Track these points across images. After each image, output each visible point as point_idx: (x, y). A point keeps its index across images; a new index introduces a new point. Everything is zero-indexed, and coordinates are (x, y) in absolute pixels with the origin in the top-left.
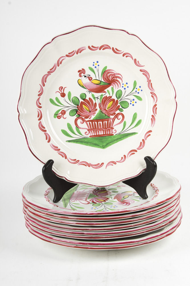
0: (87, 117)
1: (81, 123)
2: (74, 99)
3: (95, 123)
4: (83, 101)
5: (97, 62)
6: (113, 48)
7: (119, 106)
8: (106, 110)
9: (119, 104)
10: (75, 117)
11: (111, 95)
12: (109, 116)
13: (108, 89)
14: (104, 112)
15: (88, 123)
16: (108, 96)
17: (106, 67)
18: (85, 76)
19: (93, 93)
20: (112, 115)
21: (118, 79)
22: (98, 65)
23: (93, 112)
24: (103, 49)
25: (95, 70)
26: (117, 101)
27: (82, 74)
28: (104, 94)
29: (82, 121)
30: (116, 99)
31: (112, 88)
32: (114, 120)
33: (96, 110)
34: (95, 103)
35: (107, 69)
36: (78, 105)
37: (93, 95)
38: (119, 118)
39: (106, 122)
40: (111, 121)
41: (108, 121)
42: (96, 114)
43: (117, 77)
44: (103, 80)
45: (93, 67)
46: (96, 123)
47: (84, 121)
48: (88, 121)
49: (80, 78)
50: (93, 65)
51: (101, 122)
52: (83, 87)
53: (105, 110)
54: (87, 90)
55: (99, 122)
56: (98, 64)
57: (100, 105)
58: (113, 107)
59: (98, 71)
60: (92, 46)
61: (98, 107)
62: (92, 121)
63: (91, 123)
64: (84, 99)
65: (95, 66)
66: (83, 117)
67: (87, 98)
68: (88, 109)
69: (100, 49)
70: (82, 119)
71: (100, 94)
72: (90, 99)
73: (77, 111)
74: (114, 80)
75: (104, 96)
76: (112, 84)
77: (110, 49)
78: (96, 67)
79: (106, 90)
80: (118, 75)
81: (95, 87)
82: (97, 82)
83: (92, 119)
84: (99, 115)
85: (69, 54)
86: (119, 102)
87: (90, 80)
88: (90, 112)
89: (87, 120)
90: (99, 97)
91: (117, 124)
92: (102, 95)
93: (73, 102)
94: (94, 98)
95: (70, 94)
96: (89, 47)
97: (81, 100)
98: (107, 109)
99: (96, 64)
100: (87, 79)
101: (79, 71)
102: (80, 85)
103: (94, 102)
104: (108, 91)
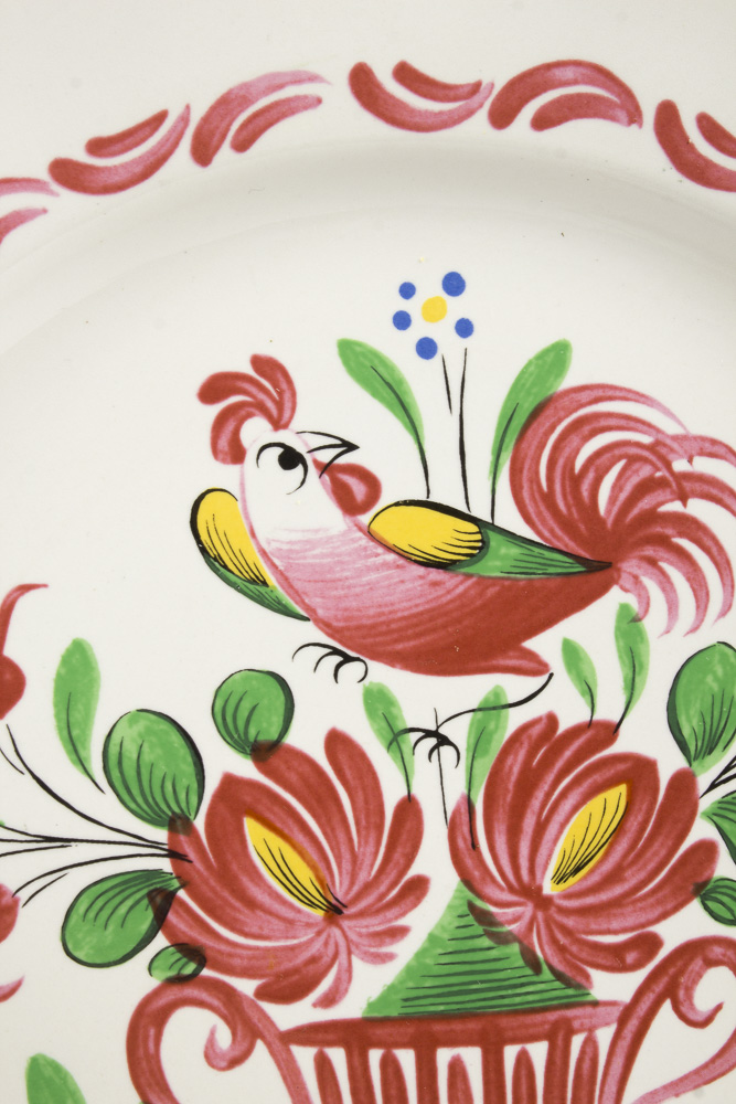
0: (288, 988)
1: (211, 1056)
2: (129, 737)
3: (391, 1068)
4: (246, 768)
5: (454, 284)
6: (667, 117)
7: (706, 850)
8: (543, 902)
9: (702, 830)
10: (136, 980)
11: (608, 711)
12: (573, 981)
13: (576, 627)
14: (515, 916)
15: (305, 1056)
16: (570, 711)
17: (557, 356)
18: (290, 459)
19: (381, 673)
20: (616, 960)
21: (699, 509)
22: (464, 328)
23: (375, 924)
24: (542, 122)
25: (422, 381)
26: (684, 782)
27: (255, 431)
28: (515, 686)
29: (224, 1038)
30: (669, 761)
31: (630, 626)
32: (634, 1023)
33: (419, 887)
34: (409, 807)
35: (571, 380)
36: (178, 823)
37: (379, 704)
38: (703, 998)
39: (539, 1052)
40: (604, 1036)
41: (558, 1038)
42: (405, 951)
43: (687, 486)
44: (509, 517)
45: (398, 350)
46: (407, 1059)
47: (247, 1027)
48: (306, 1034)
49: (226, 475)
50: (402, 321)
51: (472, 1057)
52: (253, 587)
53: (531, 893)
54: (311, 632)
55: (444, 1056)
56: (457, 307)
57: (460, 825)
58: (635, 856)
59: (456, 394)
60: (405, 74)
61: (433, 858)
62: (356, 1036)
63: (338, 1056)
64: (264, 752)
65: (418, 331)
66: (246, 986)
67: (307, 738)
68: (304, 875)
69: (502, 116)
70: (232, 1008)
71: (472, 689)
72: (337, 742)
73: (162, 903)
74: (652, 516)
75: (516, 719)
76: (630, 566)
77: (634, 116)
78: (426, 348)
79: (545, 644)
80: (703, 465)
81: (409, 591)
82: (440, 536)
83: (352, 1007)
84: (448, 952)
85: (98, 146)
86: (706, 803)
87: (349, 505)
88: (335, 911)
89: (287, 1016)
90: (458, 732)
91: (677, 1087)
92: (494, 707)
93: (121, 776)
94: (395, 738)
95: (77, 672)
96: (363, 83)
97: (223, 761)
98: (549, 888)
99: (433, 313)
100: (317, 486)
101: (213, 389)
102: (213, 561)
103: (392, 796)
104: (571, 653)
